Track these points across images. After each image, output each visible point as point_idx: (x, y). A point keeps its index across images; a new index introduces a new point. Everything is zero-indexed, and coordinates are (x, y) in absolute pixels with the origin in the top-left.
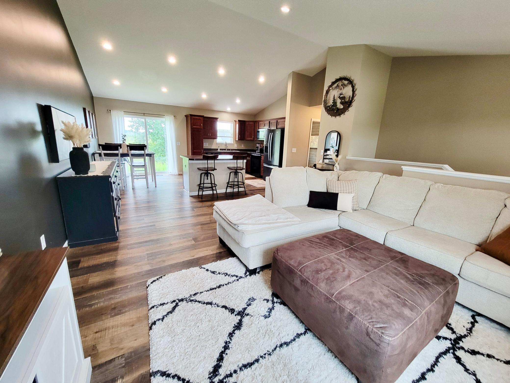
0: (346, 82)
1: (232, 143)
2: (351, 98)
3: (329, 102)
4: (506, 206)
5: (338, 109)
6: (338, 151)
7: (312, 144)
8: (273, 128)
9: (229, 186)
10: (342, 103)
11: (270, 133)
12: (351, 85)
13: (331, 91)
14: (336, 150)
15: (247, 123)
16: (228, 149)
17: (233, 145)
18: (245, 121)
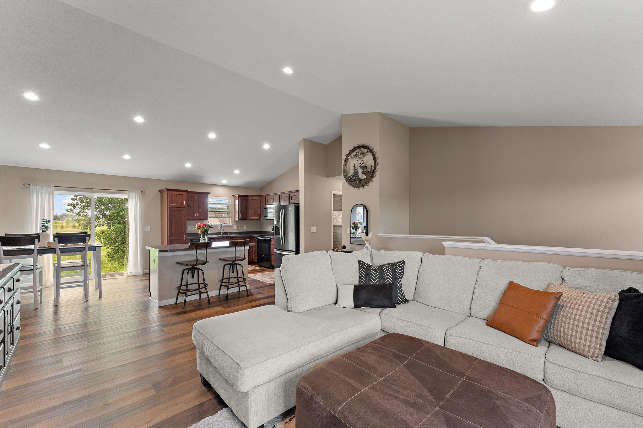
0: (365, 151)
1: (231, 224)
2: (373, 167)
3: (349, 172)
4: (563, 280)
5: (361, 180)
6: (367, 228)
7: (335, 221)
8: (285, 203)
9: (223, 286)
10: (364, 173)
11: (281, 210)
12: (371, 153)
13: (350, 159)
14: (365, 227)
15: (250, 198)
16: (224, 233)
17: (232, 226)
18: (247, 196)
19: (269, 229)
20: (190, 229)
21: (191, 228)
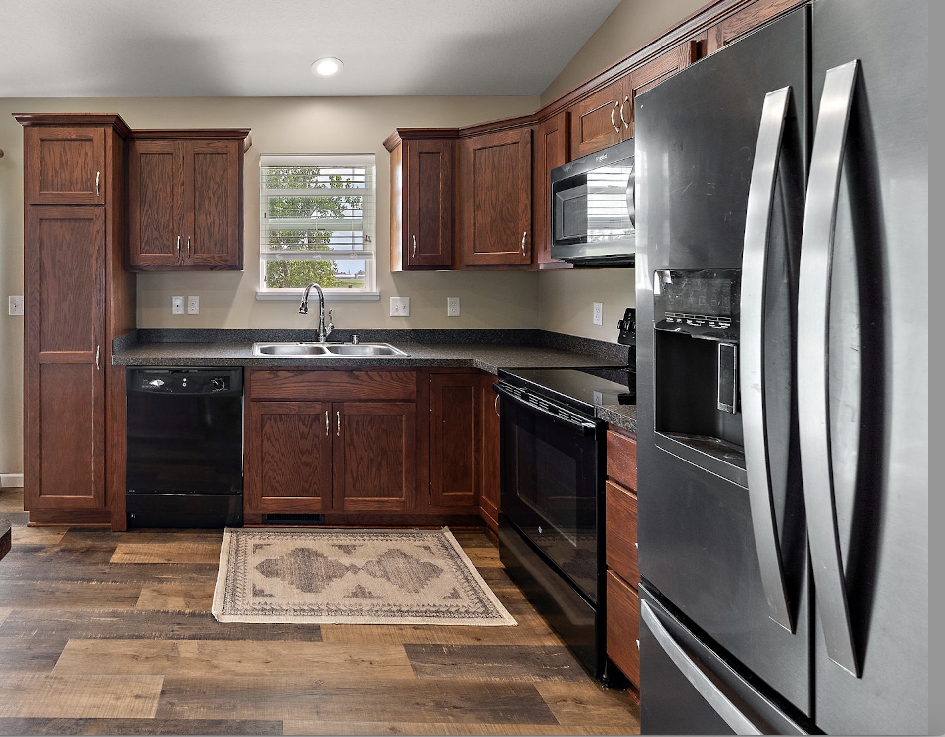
1: (374, 288)
15: (472, 144)
16: (334, 331)
17: (378, 301)
18: (453, 135)
19: (597, 320)
20: (180, 311)
21: (185, 305)
